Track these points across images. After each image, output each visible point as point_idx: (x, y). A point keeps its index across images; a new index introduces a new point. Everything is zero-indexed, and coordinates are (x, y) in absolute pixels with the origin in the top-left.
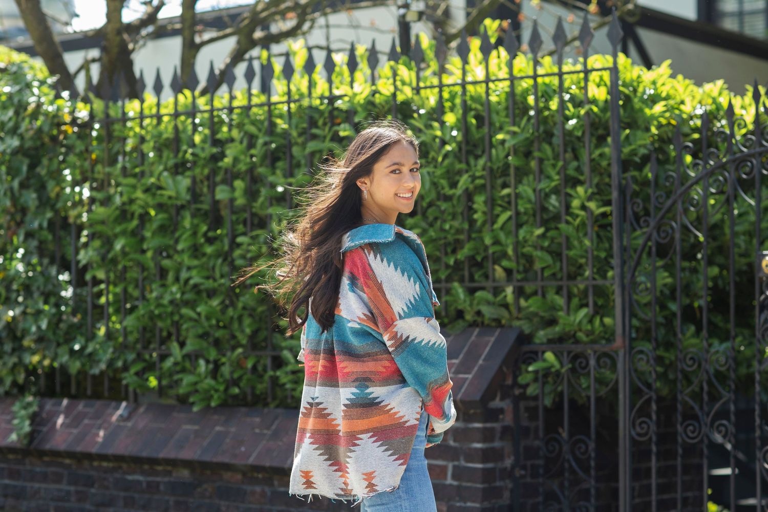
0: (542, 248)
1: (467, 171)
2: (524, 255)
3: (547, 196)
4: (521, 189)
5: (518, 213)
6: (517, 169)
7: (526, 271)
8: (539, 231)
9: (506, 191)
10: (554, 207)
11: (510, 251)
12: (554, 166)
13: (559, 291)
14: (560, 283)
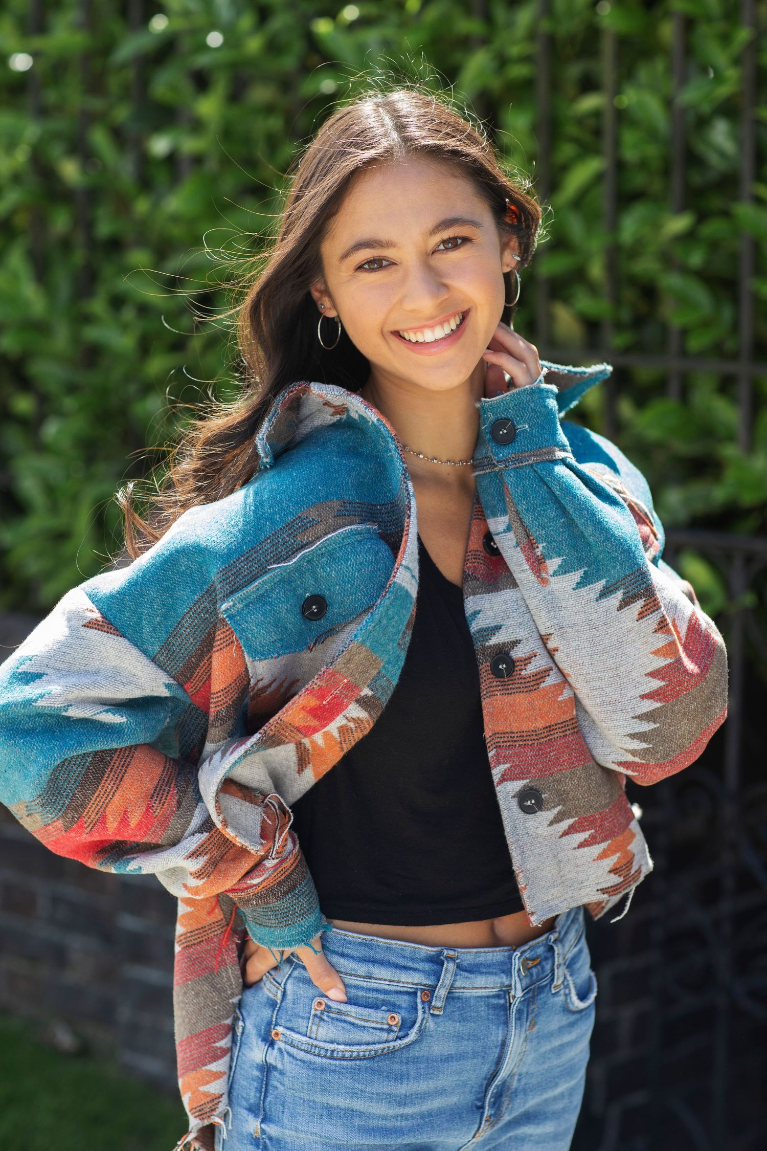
0: (685, 270)
1: (485, 41)
2: (633, 281)
3: (703, 123)
4: (630, 98)
5: (620, 166)
6: (623, 42)
7: (639, 322)
8: (678, 224)
9: (590, 103)
10: (722, 154)
11: (596, 270)
12: (725, 39)
13: (726, 386)
14: (730, 368)
